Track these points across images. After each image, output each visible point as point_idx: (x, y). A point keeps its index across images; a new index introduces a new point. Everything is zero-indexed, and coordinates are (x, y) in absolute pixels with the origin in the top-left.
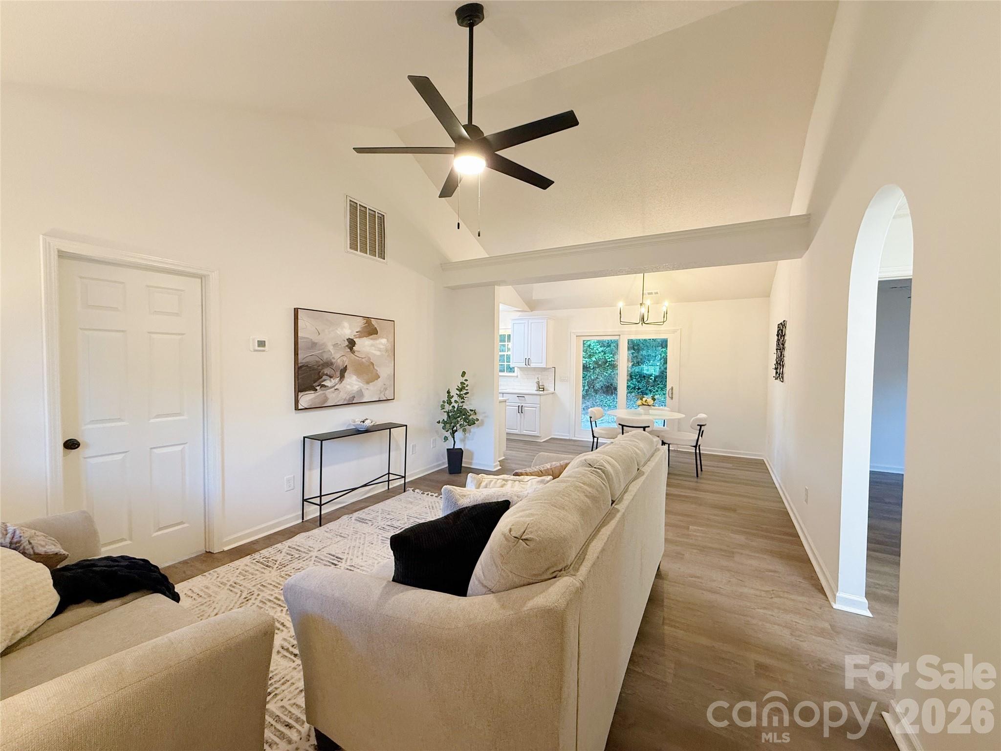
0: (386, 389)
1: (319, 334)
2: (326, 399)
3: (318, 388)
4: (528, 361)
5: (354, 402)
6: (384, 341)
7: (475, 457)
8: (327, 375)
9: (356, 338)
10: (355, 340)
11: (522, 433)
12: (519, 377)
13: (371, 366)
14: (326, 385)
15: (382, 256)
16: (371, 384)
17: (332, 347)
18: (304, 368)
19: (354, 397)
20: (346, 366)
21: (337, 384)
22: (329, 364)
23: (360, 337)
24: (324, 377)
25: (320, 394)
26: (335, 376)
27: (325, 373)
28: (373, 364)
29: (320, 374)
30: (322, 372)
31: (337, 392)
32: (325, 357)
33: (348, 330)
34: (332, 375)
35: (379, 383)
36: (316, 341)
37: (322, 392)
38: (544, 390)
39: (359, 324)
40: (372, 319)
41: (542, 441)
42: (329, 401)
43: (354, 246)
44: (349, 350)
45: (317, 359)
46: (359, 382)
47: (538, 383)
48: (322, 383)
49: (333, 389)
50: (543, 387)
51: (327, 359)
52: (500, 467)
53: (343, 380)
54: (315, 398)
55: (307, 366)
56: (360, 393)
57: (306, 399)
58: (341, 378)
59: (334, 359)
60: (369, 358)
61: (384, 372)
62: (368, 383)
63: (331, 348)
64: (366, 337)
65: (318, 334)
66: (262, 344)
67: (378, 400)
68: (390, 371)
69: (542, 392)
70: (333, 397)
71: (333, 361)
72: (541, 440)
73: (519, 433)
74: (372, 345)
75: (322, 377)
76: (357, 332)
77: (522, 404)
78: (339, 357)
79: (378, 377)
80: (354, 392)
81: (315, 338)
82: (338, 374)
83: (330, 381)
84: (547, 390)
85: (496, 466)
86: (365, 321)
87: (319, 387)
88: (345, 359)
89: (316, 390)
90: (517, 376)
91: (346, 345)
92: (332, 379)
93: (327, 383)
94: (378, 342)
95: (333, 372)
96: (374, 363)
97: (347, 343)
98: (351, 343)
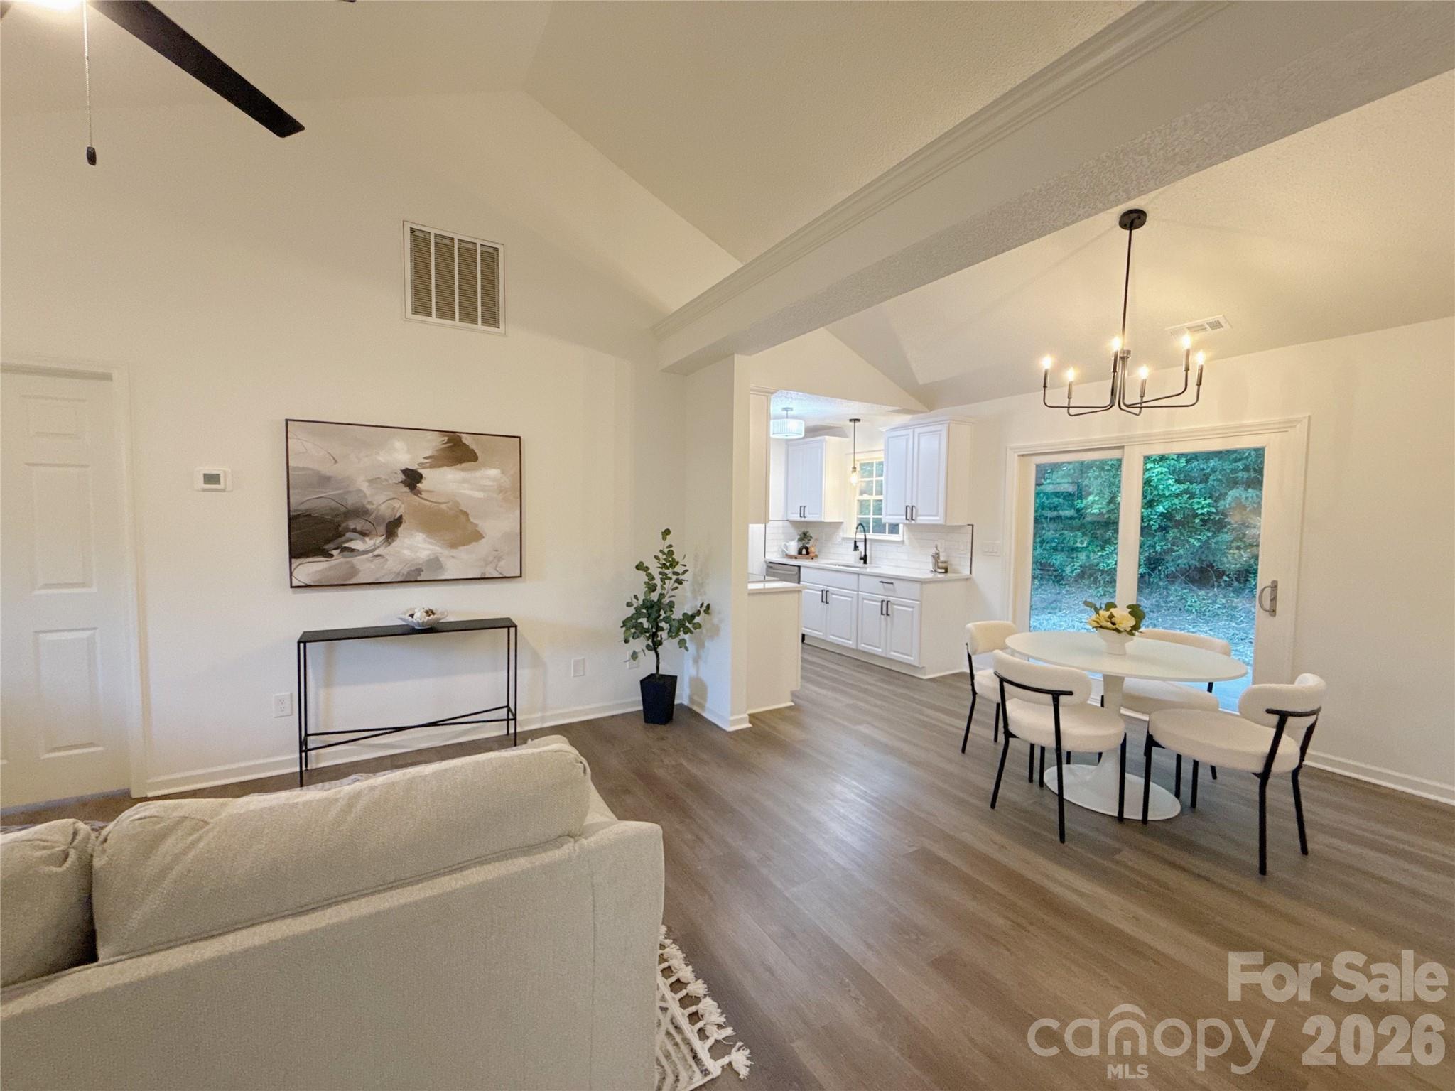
0: (499, 559)
1: (336, 462)
2: (354, 571)
3: (335, 553)
4: (910, 512)
5: (419, 579)
6: (493, 472)
7: (710, 695)
8: (354, 531)
9: (424, 468)
10: (421, 471)
11: (888, 656)
12: (907, 542)
13: (463, 518)
14: (353, 548)
15: (492, 318)
16: (461, 548)
17: (367, 484)
18: (301, 519)
19: (419, 571)
20: (401, 516)
21: (379, 547)
22: (359, 512)
23: (432, 466)
24: (348, 535)
25: (341, 563)
26: (374, 533)
27: (352, 527)
28: (466, 514)
29: (340, 529)
30: (344, 525)
31: (379, 560)
32: (351, 501)
33: (402, 455)
34: (367, 532)
35: (482, 547)
36: (328, 474)
37: (342, 560)
38: (946, 572)
39: (431, 445)
40: (463, 435)
41: (925, 677)
42: (360, 574)
43: (421, 307)
44: (407, 489)
45: (333, 504)
46: (429, 543)
47: (936, 557)
48: (346, 545)
49: (370, 555)
50: (944, 565)
51: (353, 504)
52: (750, 726)
53: (393, 541)
54: (330, 568)
55: (310, 515)
56: (435, 563)
57: (311, 569)
58: (388, 537)
59: (373, 504)
60: (457, 504)
61: (496, 527)
62: (453, 545)
63: (364, 487)
64: (448, 466)
65: (333, 461)
66: (211, 479)
67: (479, 577)
68: (508, 523)
69: (942, 576)
70: (366, 568)
71: (369, 507)
72: (925, 674)
73: (884, 655)
74: (465, 481)
75: (344, 535)
76: (425, 458)
77: (890, 598)
78: (384, 501)
79: (477, 536)
80: (421, 562)
81: (327, 469)
82: (382, 529)
83: (364, 542)
84: (955, 572)
85: (740, 721)
86: (446, 438)
87: (339, 551)
88: (397, 504)
89: (332, 556)
90: (903, 542)
91: (400, 480)
92: (367, 539)
93: (357, 544)
94: (478, 474)
95: (368, 526)
96: (468, 511)
97: (401, 477)
98: (412, 479)
